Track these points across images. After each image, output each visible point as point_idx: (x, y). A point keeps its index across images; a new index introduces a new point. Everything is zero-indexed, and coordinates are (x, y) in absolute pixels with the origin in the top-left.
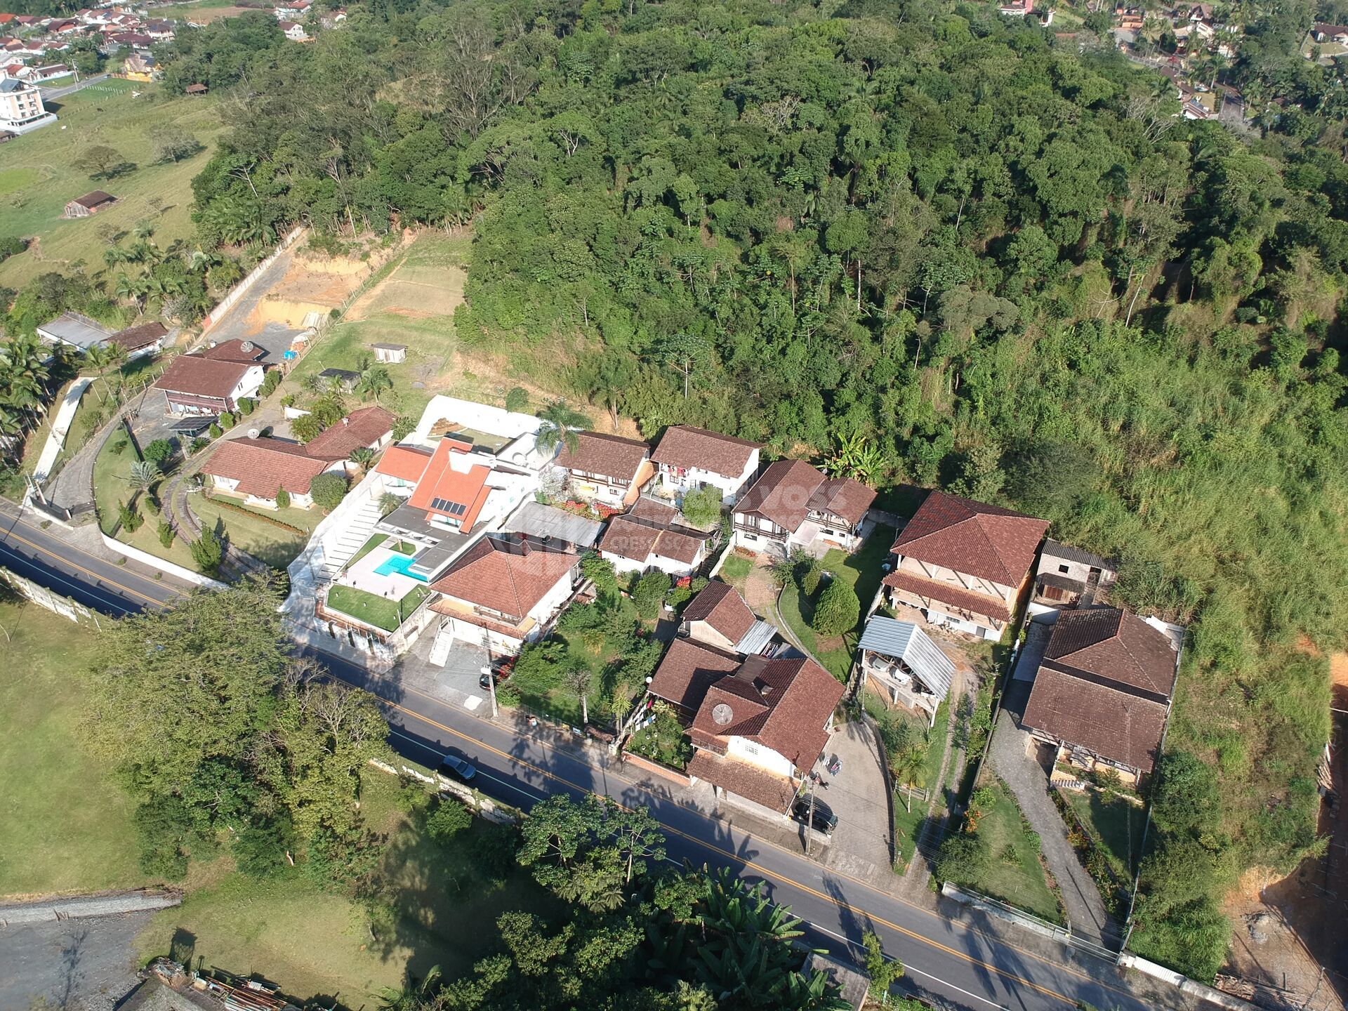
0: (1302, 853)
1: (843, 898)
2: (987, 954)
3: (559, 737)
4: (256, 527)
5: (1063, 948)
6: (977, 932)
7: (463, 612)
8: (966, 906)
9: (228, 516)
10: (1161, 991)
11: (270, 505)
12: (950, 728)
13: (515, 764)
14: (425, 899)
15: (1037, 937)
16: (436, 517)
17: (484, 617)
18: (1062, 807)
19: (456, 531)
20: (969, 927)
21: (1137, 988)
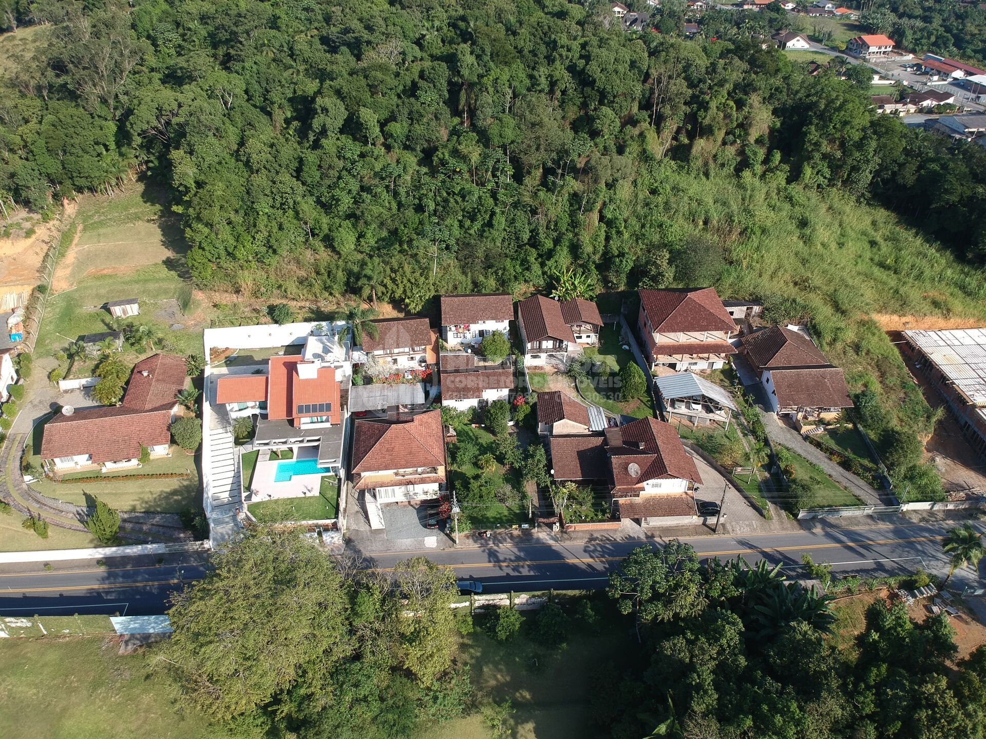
0: (934, 419)
1: (756, 547)
2: (844, 539)
3: (512, 537)
4: (132, 487)
5: (870, 517)
6: (829, 530)
7: (386, 480)
8: (814, 519)
9: (92, 489)
10: (925, 515)
11: (133, 464)
12: (736, 427)
13: (500, 567)
14: (515, 685)
15: (855, 518)
16: (303, 420)
17: (406, 477)
18: (818, 445)
19: (328, 425)
20: (823, 529)
21: (915, 519)
